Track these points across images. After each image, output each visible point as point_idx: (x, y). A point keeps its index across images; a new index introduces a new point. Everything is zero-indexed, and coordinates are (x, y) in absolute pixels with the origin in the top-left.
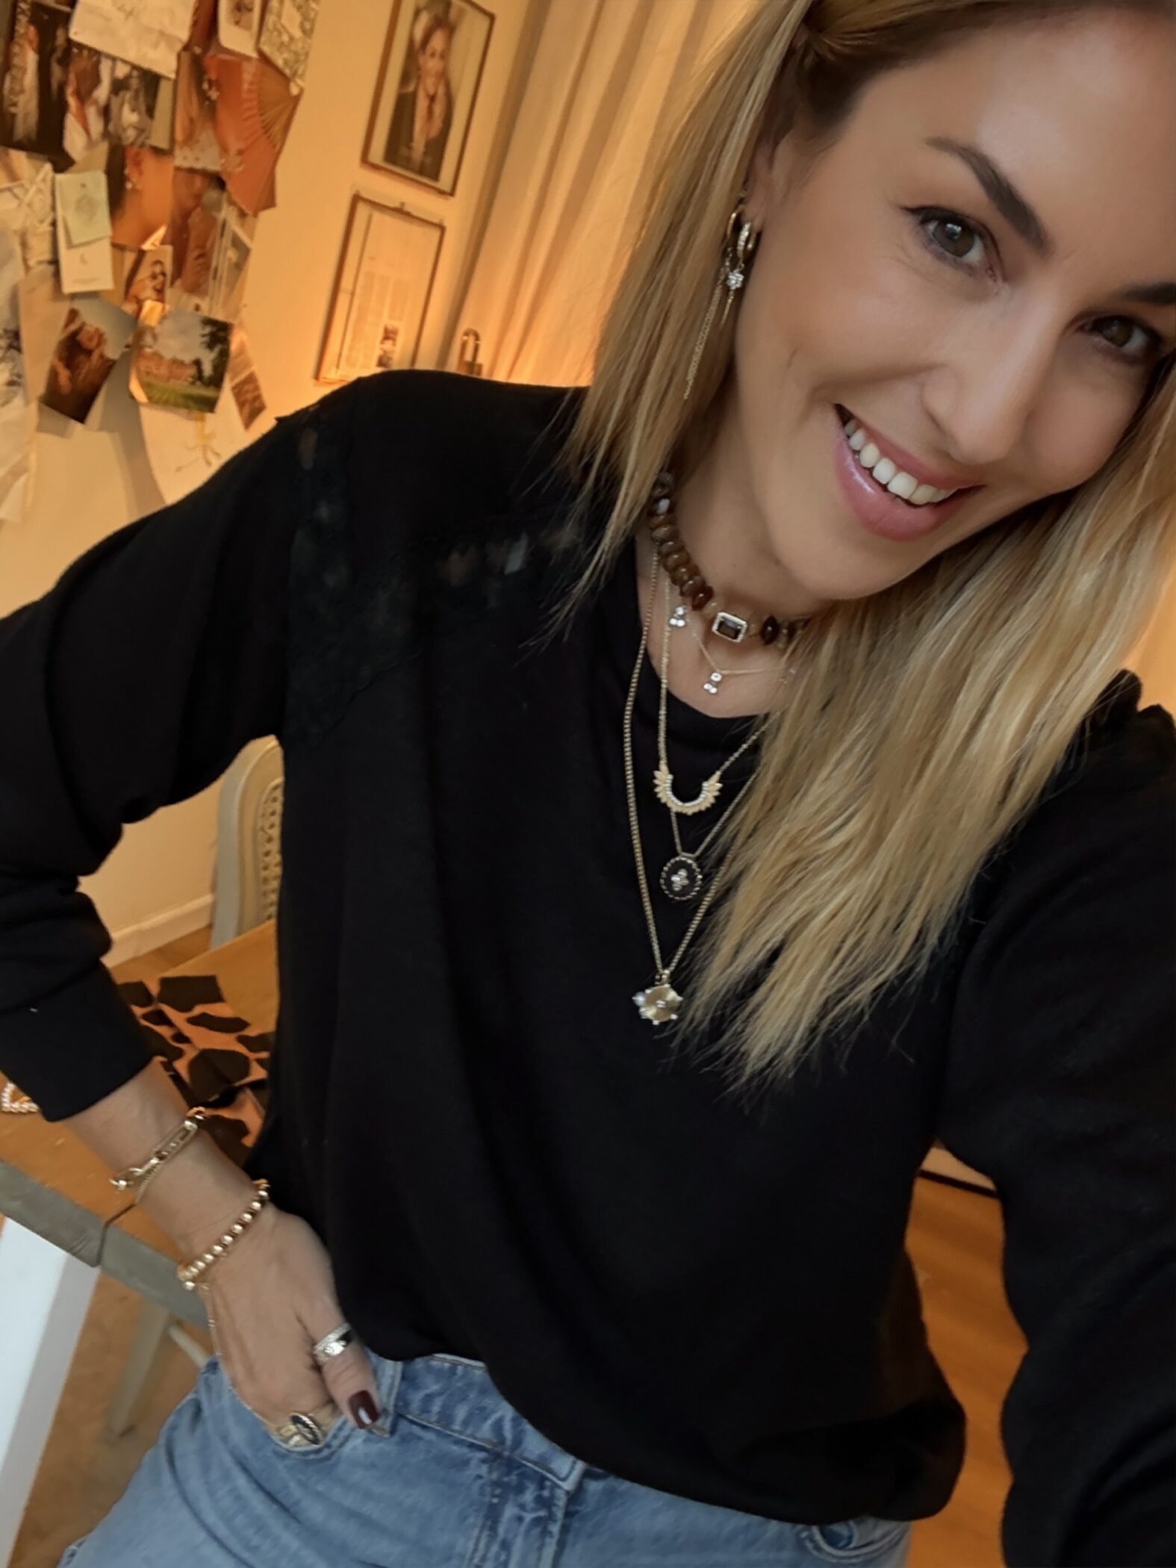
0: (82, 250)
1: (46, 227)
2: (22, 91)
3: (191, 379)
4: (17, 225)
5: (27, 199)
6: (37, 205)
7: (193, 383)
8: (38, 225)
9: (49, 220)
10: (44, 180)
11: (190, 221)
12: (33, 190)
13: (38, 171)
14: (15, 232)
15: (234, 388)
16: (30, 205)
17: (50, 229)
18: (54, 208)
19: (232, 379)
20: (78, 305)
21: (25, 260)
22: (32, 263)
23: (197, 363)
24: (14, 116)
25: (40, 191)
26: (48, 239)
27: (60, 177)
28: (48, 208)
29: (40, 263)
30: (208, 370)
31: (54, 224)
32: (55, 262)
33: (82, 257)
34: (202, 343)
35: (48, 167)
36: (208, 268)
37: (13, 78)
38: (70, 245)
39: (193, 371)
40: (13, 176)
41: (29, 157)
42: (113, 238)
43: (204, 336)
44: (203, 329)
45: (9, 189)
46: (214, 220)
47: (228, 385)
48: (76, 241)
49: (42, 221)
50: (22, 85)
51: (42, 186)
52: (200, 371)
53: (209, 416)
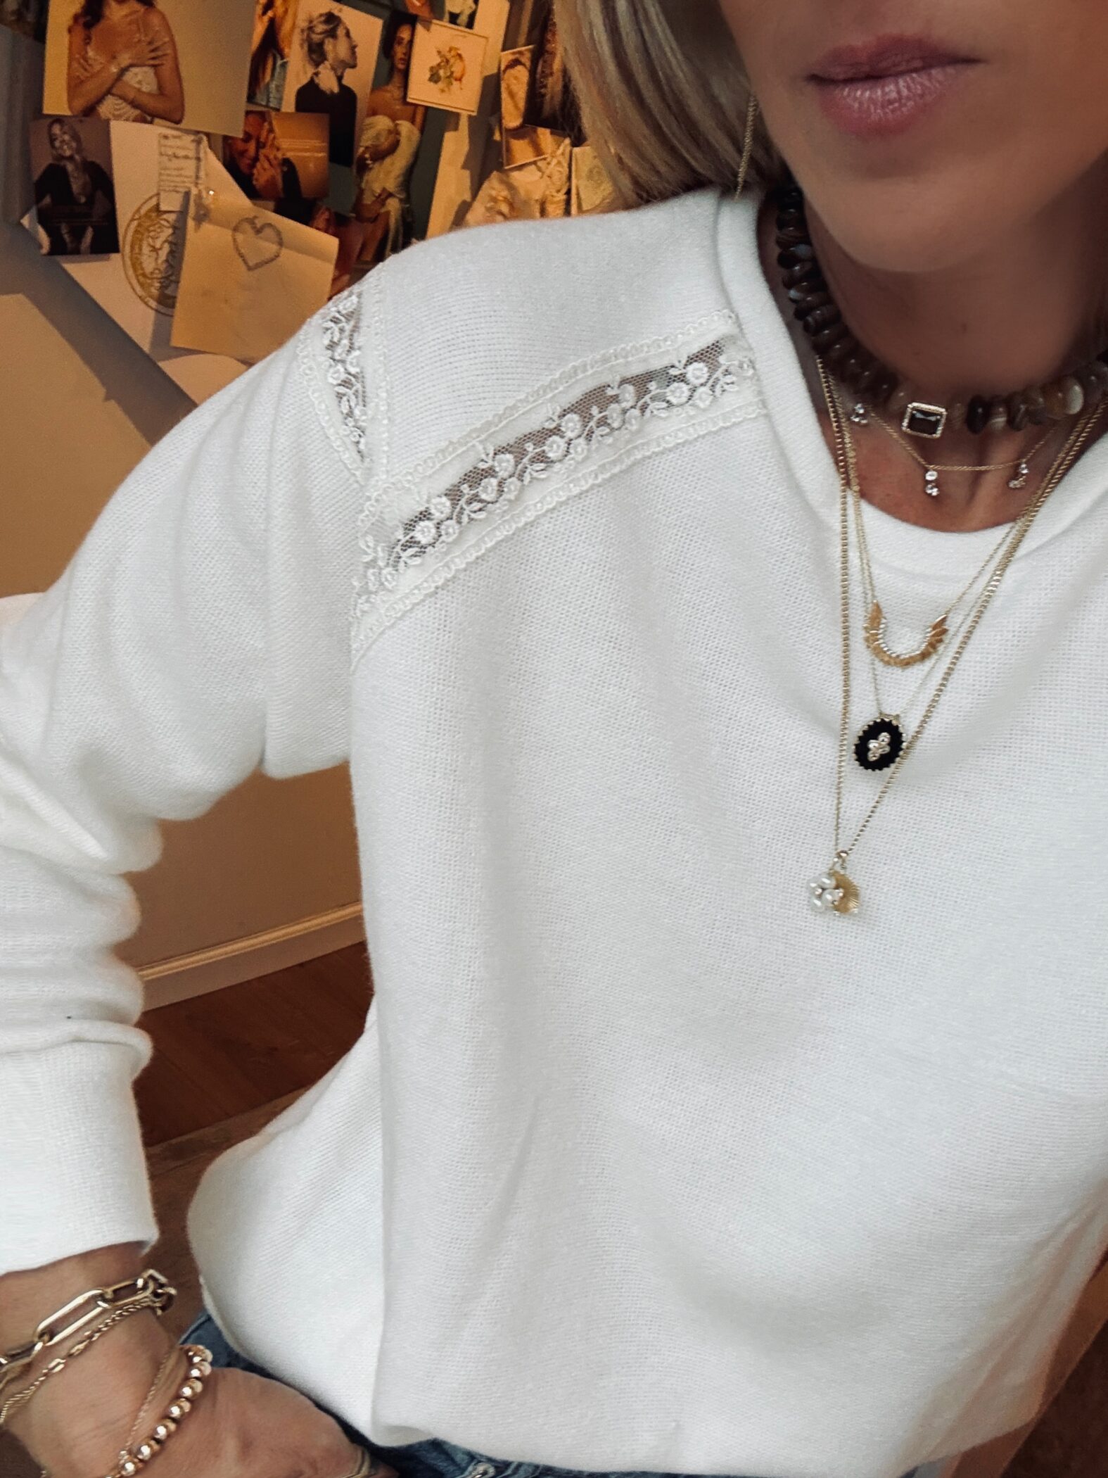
1: (561, 197)
2: (552, 74)
4: (537, 196)
5: (548, 172)
6: (556, 177)
8: (555, 194)
9: (564, 190)
10: (563, 154)
12: (554, 162)
13: (559, 146)
14: (537, 200)
18: (569, 178)
24: (543, 96)
25: (559, 163)
27: (576, 150)
28: (564, 178)
31: (568, 192)
35: (567, 141)
37: (545, 62)
40: (538, 151)
41: (552, 133)
45: (535, 163)
49: (558, 191)
50: (551, 68)
51: (561, 159)
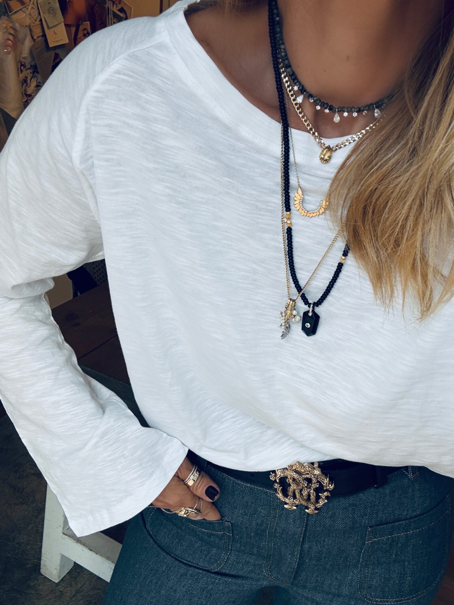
0: (53, 29)
11: (94, 10)
16: (30, 15)
17: (40, 23)
20: (57, 51)
21: (32, 37)
22: (35, 37)
26: (40, 27)
29: (38, 37)
32: (44, 35)
33: (54, 31)
38: (49, 28)
42: (64, 22)
46: (104, 8)
48: (50, 26)
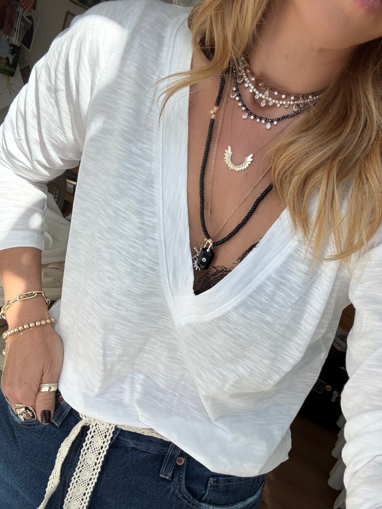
3: (5, 64)
7: (6, 65)
15: (20, 70)
19: (20, 67)
23: (7, 59)
30: (11, 61)
34: (9, 52)
36: (13, 27)
39: (5, 61)
43: (10, 50)
44: (10, 48)
47: (18, 69)
52: (8, 62)
53: (11, 77)
